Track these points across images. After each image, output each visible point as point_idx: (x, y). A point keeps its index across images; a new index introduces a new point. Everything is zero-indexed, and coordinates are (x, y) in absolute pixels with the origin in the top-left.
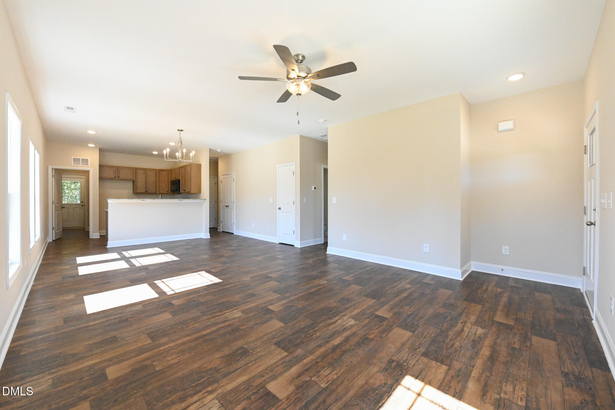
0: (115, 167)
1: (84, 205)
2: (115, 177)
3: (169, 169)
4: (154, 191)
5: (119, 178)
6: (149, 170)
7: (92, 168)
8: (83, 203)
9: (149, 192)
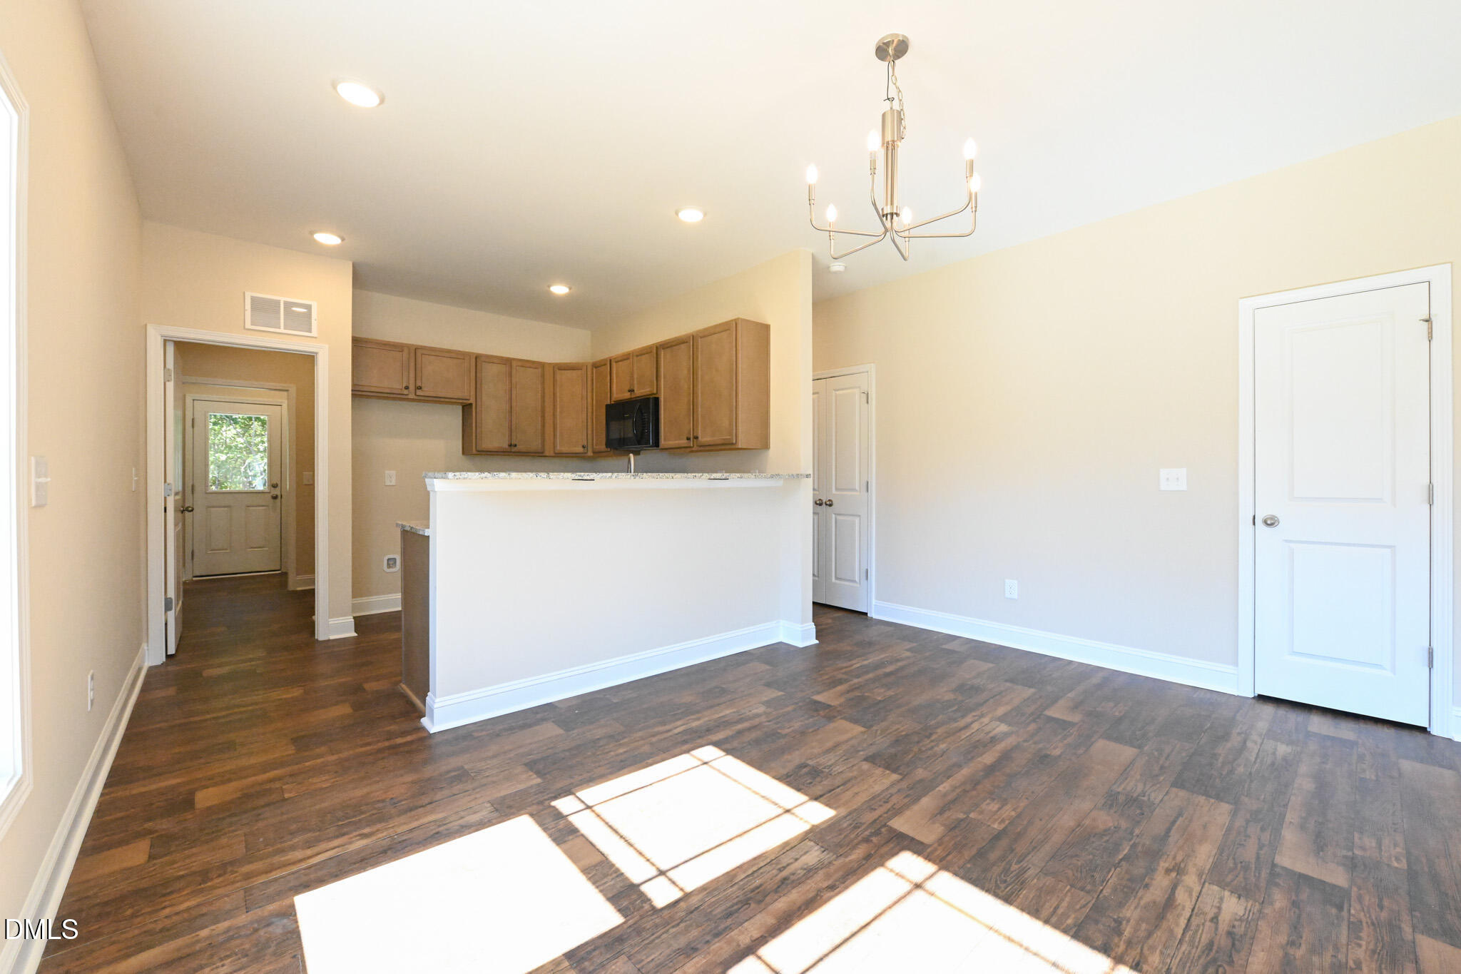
0: (406, 350)
1: (279, 494)
2: (407, 388)
3: (591, 361)
4: (535, 445)
5: (419, 392)
6: (520, 364)
7: (327, 346)
8: (278, 489)
9: (521, 447)
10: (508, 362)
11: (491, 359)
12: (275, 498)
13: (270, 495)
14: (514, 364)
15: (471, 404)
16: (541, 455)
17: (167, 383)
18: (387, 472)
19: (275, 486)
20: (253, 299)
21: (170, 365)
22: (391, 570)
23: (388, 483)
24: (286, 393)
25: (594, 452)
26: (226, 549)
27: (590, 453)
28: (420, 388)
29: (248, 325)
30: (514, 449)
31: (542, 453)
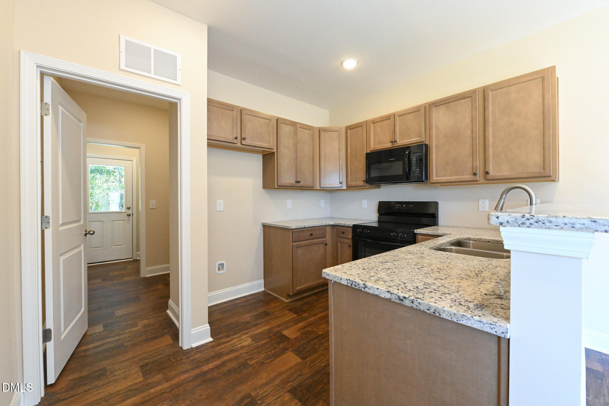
10: (294, 124)
11: (286, 122)
12: (129, 215)
13: (126, 214)
14: (298, 126)
15: (274, 152)
16: (312, 188)
17: (45, 117)
18: (218, 201)
19: (129, 208)
20: (127, 42)
21: (48, 99)
22: (221, 272)
23: (218, 209)
24: (138, 150)
25: (347, 187)
26: (100, 247)
27: (344, 187)
28: (244, 139)
29: (123, 67)
30: (298, 185)
31: (313, 187)
